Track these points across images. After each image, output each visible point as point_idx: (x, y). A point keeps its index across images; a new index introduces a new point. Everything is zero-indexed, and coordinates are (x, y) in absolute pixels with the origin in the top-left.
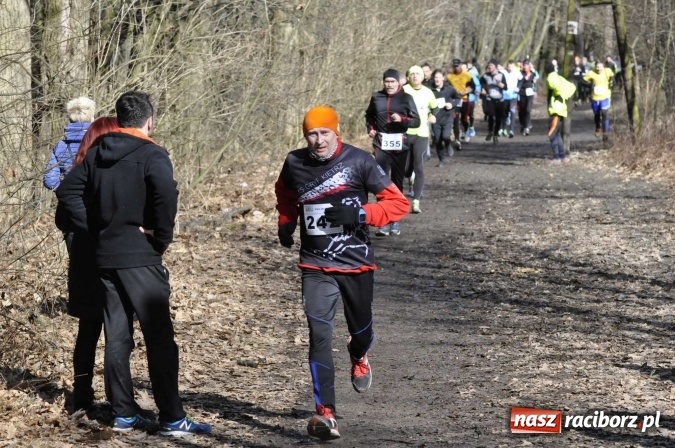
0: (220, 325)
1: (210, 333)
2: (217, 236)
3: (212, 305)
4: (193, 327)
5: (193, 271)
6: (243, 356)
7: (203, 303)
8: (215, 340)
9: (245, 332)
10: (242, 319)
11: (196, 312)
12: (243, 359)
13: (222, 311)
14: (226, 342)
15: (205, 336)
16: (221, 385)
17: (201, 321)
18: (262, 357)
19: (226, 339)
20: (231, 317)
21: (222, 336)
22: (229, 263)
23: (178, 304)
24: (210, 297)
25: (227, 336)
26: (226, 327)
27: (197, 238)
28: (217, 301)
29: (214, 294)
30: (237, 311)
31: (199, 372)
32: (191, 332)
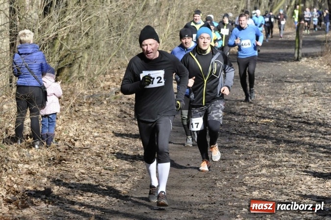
0: (99, 149)
1: (92, 154)
2: (105, 102)
3: (97, 139)
4: (84, 150)
5: (90, 121)
6: (107, 165)
7: (92, 138)
8: (94, 157)
9: (111, 153)
10: (111, 146)
11: (87, 142)
12: (107, 167)
13: (101, 142)
14: (99, 158)
15: (89, 154)
16: (93, 180)
17: (89, 147)
18: (117, 165)
19: (100, 156)
20: (105, 145)
21: (98, 155)
22: (110, 117)
23: (78, 138)
24: (96, 134)
26: (102, 150)
27: (94, 103)
28: (100, 137)
29: (98, 133)
30: (109, 142)
31: (83, 173)
32: (82, 153)
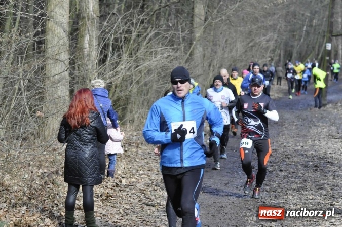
0: (143, 186)
1: (137, 190)
3: (142, 176)
4: (130, 187)
5: (137, 160)
6: (150, 201)
7: (138, 175)
8: (138, 193)
9: (154, 190)
10: (155, 183)
11: (133, 180)
12: (150, 203)
13: (146, 179)
14: (143, 194)
15: (134, 191)
17: (134, 184)
18: (159, 202)
20: (150, 182)
21: (142, 192)
23: (125, 176)
24: (141, 172)
25: (145, 192)
26: (146, 187)
27: (142, 144)
28: (144, 174)
29: (144, 171)
30: (153, 180)
31: (127, 209)
32: (127, 190)
